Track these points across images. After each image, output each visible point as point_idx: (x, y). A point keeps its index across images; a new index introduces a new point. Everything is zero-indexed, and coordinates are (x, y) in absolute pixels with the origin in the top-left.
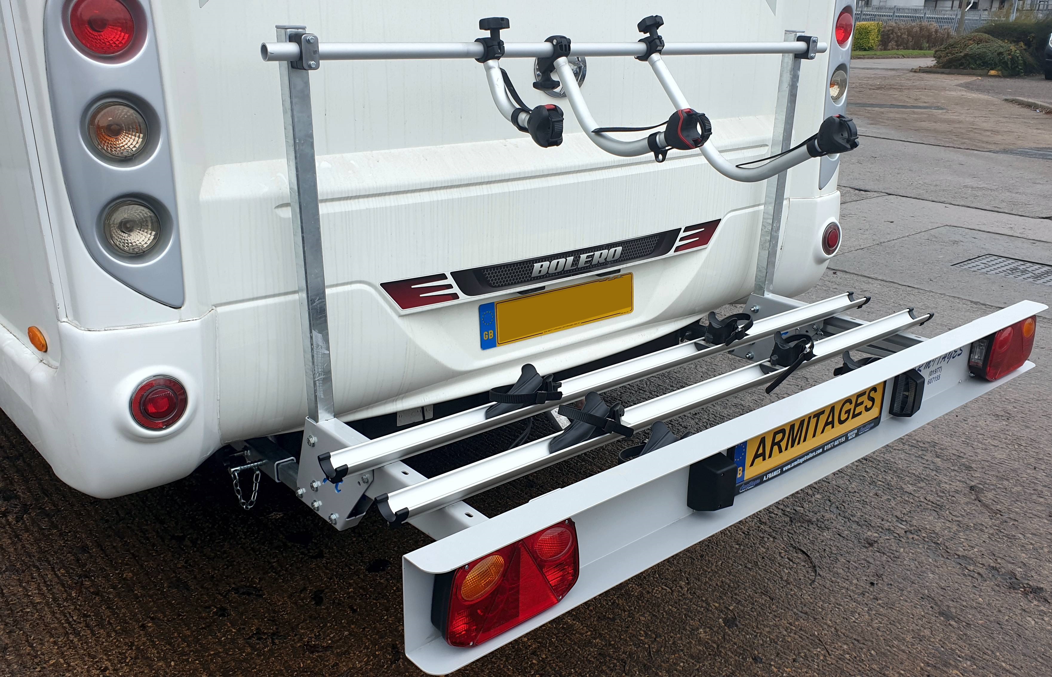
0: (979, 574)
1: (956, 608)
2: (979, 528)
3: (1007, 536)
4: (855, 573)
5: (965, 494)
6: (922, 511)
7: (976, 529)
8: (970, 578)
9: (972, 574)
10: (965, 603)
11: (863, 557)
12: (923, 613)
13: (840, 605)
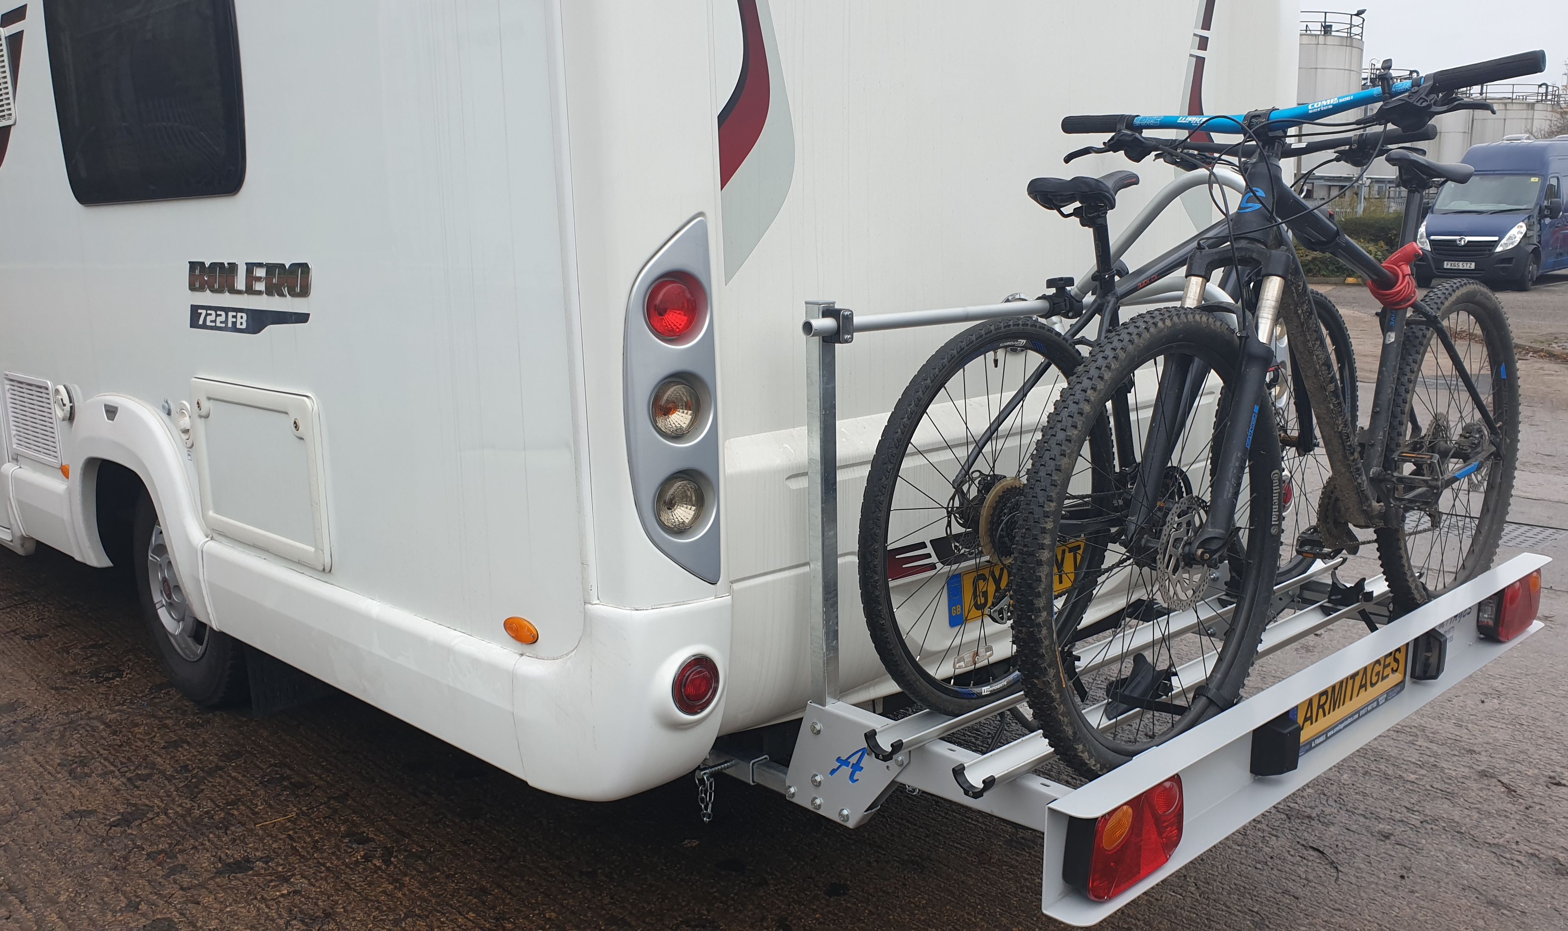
0: (1518, 861)
1: (1503, 897)
2: (1505, 815)
3: (1537, 821)
4: (1380, 867)
5: (1475, 780)
6: (1432, 800)
7: (1500, 816)
8: (1510, 866)
9: (1511, 862)
10: (1512, 892)
11: (1383, 851)
12: (1469, 904)
13: (1374, 900)
